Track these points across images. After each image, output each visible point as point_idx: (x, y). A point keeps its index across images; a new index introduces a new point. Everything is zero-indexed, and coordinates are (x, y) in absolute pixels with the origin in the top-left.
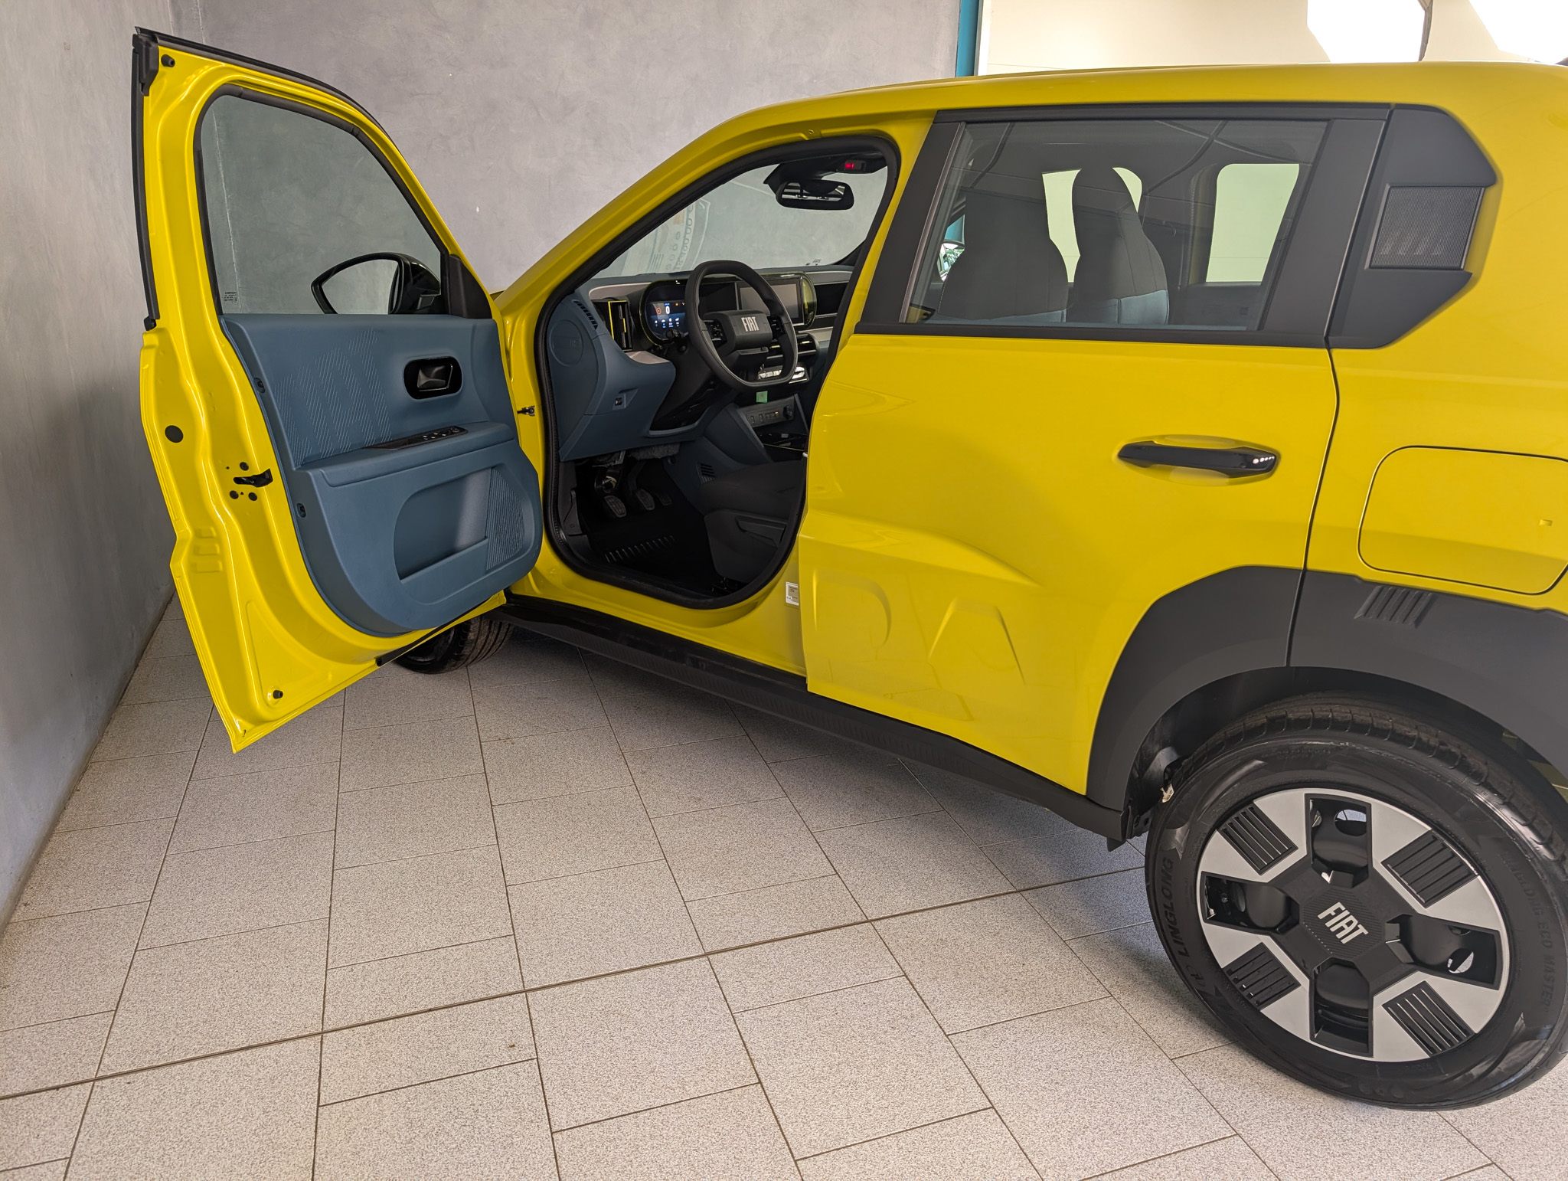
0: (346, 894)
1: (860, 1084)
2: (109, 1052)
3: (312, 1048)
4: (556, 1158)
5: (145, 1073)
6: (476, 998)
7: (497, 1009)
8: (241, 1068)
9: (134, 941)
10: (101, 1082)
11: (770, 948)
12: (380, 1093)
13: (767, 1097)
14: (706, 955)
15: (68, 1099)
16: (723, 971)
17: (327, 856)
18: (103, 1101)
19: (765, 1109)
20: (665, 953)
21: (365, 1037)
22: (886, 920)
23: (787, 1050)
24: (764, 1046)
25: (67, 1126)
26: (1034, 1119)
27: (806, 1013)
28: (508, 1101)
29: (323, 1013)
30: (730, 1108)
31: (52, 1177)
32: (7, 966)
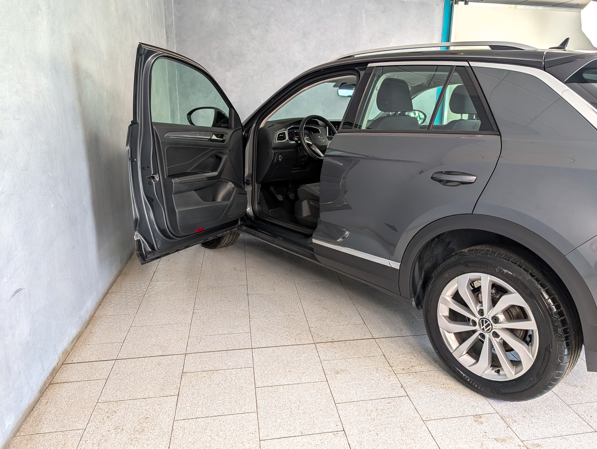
0: (197, 317)
1: (362, 385)
2: (121, 353)
3: (182, 357)
4: (256, 394)
5: (131, 359)
6: (236, 349)
7: (242, 352)
8: (160, 361)
9: (130, 324)
10: (118, 360)
11: (337, 343)
12: (202, 371)
13: (329, 385)
14: (315, 343)
15: (108, 364)
16: (319, 348)
19: (327, 389)
20: (300, 342)
21: (199, 356)
22: (380, 339)
25: (107, 371)
26: (422, 400)
28: (242, 378)
29: (187, 349)
30: (315, 387)
31: (101, 383)
32: (92, 328)
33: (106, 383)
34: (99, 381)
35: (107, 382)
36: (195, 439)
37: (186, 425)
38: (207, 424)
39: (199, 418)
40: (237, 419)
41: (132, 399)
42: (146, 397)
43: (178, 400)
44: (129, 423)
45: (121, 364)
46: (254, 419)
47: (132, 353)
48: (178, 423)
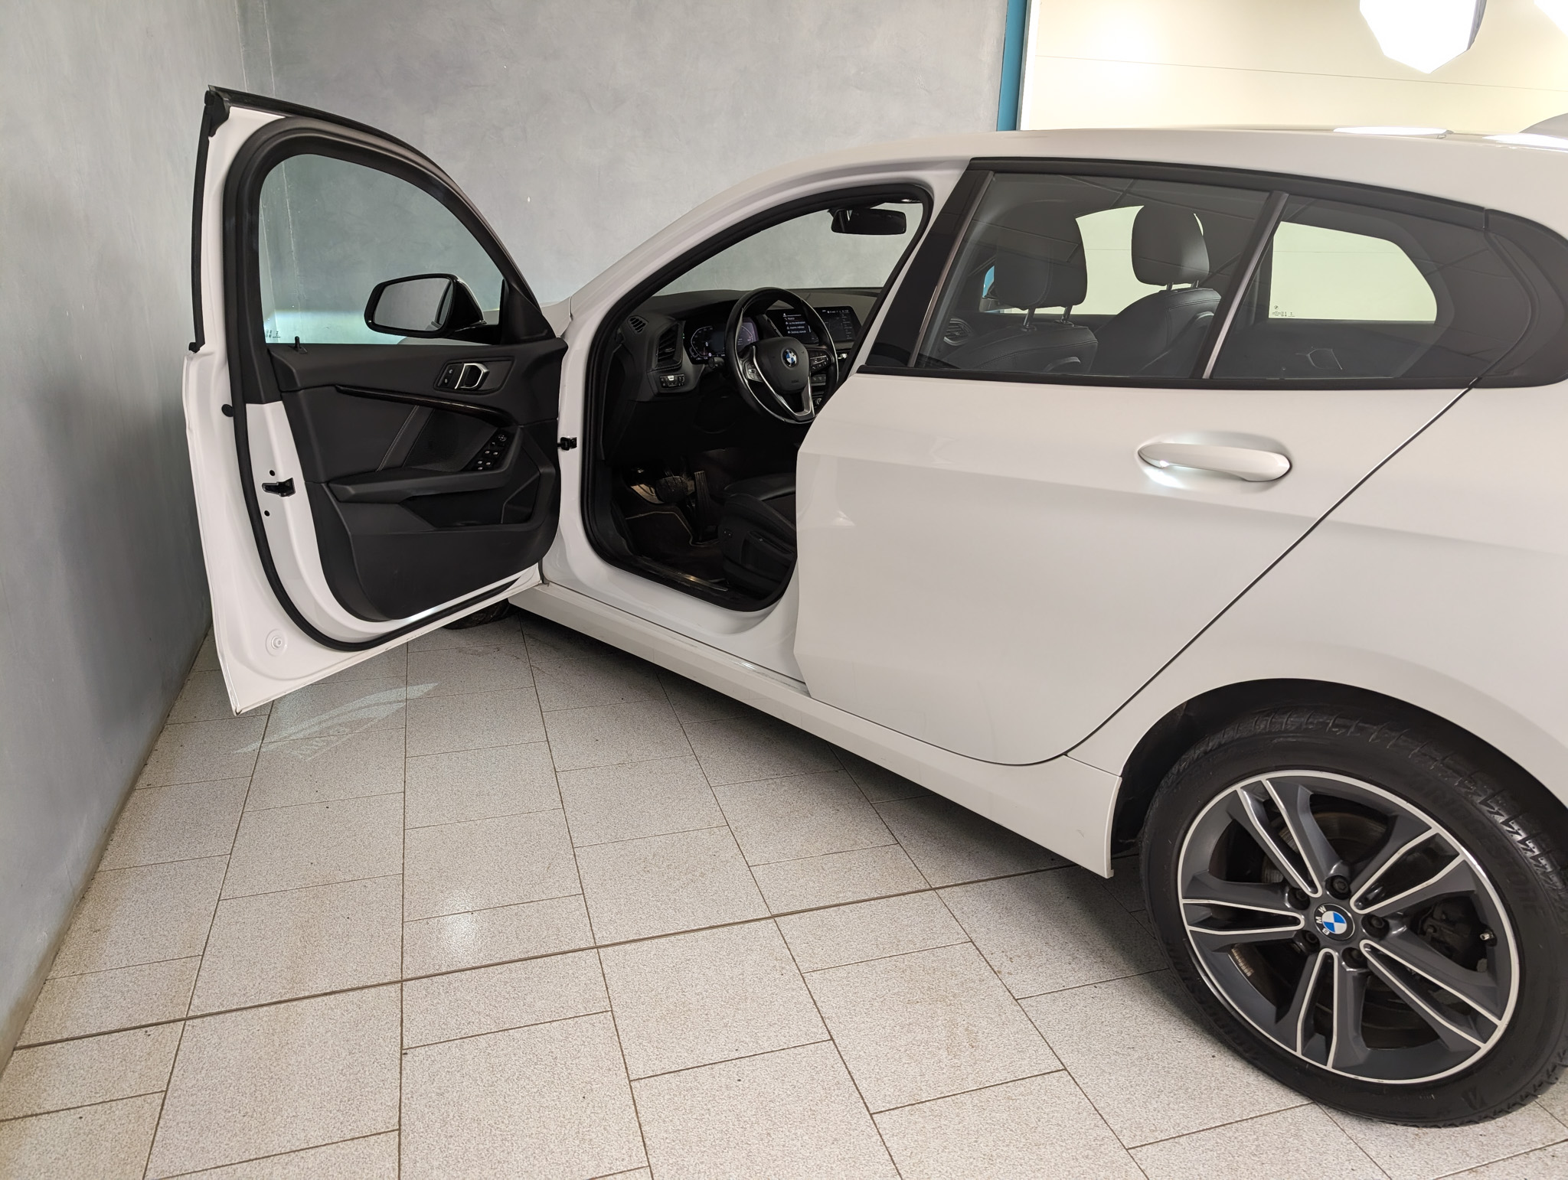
0: (418, 852)
1: (931, 1043)
2: (198, 994)
3: (393, 994)
4: (635, 1104)
5: (234, 1014)
6: (549, 952)
7: (570, 963)
8: (326, 1012)
9: (216, 892)
10: (191, 1021)
11: (836, 912)
12: (460, 1039)
13: (839, 1053)
14: (773, 917)
15: (161, 1036)
16: (790, 933)
17: (398, 816)
18: (195, 1039)
19: (839, 1065)
20: (732, 914)
21: (443, 986)
22: (950, 889)
23: (858, 1009)
24: (834, 1005)
25: (161, 1062)
26: (1108, 1081)
27: (875, 975)
28: (585, 1050)
29: (402, 963)
30: (804, 1063)
31: (149, 1108)
32: (97, 912)
33: (165, 1107)
34: (139, 1101)
35: (166, 1101)
41: (256, 1159)
42: (298, 1145)
43: (402, 1147)
45: (206, 1035)
47: (235, 990)
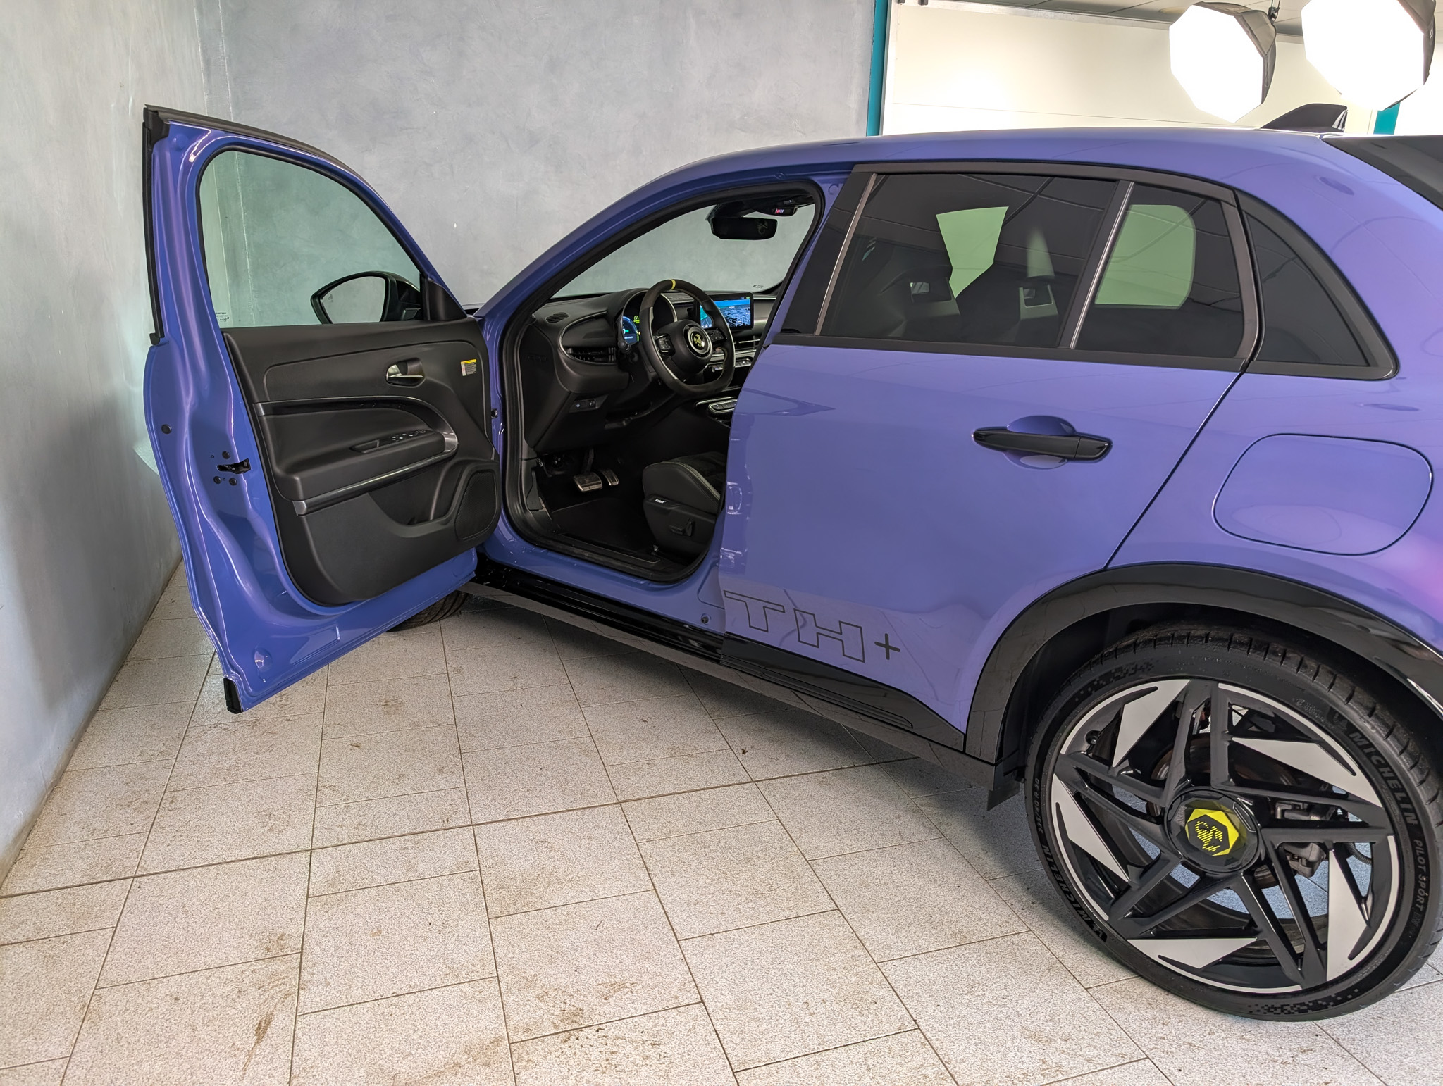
0: (332, 756)
1: (734, 892)
2: (145, 859)
3: (304, 859)
4: (491, 934)
5: (173, 873)
6: (434, 829)
7: (450, 836)
8: (248, 872)
9: (163, 786)
10: (139, 879)
11: (672, 799)
12: (355, 890)
13: (659, 899)
14: (620, 803)
15: (113, 889)
16: (632, 814)
17: (317, 730)
18: (141, 891)
19: (657, 906)
20: (586, 801)
21: (344, 853)
22: (767, 781)
23: (678, 868)
24: (660, 865)
25: (113, 907)
26: (870, 917)
27: (696, 844)
28: (456, 897)
29: (313, 837)
30: (629, 906)
31: (103, 939)
32: (63, 801)
33: (115, 938)
34: (95, 934)
35: (116, 934)
36: (352, 1056)
37: (328, 1025)
38: (379, 1017)
39: (357, 1004)
40: (451, 997)
41: (186, 973)
43: (303, 964)
44: (182, 1032)
45: (150, 888)
46: (491, 993)
47: (175, 856)
48: (307, 1021)
